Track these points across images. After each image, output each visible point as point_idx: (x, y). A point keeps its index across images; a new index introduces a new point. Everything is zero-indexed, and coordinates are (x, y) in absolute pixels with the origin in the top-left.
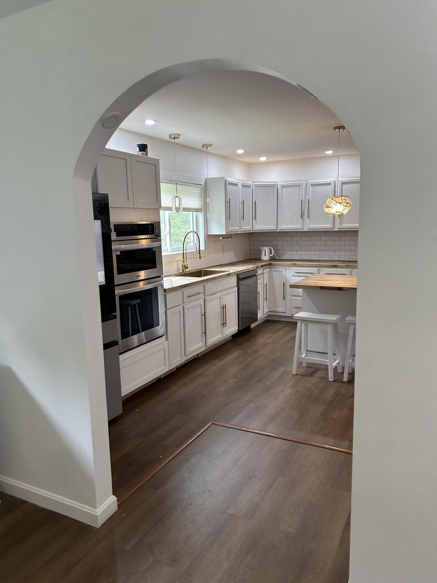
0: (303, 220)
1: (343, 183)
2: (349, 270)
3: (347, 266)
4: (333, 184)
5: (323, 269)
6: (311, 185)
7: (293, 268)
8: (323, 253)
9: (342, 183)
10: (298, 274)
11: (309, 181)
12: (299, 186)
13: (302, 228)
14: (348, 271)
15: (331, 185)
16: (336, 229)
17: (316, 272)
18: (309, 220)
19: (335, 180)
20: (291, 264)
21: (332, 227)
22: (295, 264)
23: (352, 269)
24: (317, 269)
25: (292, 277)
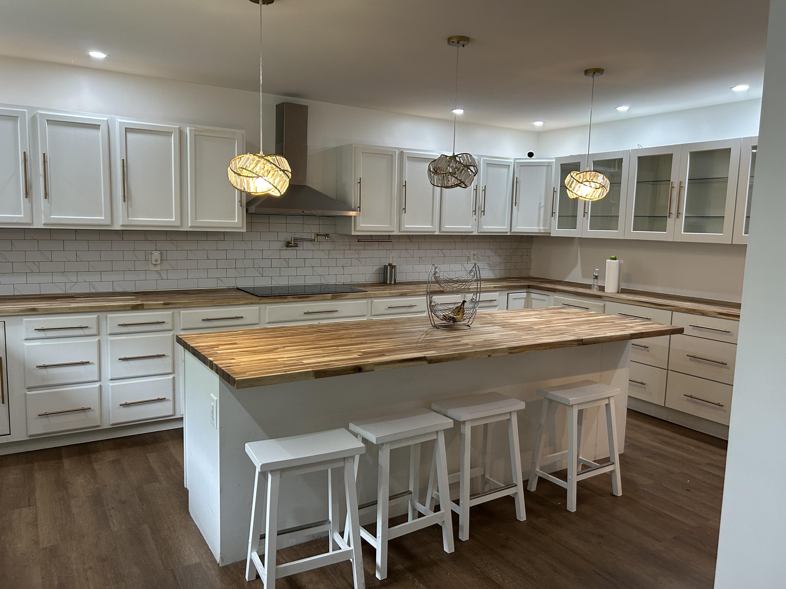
0: (31, 202)
1: (127, 130)
2: (170, 312)
3: (165, 304)
4: (103, 128)
5: (110, 315)
6: (47, 120)
7: (26, 319)
8: (74, 279)
9: (126, 128)
10: (42, 334)
11: (40, 112)
12: (13, 118)
13: (30, 221)
14: (168, 314)
15: (99, 129)
16: (117, 227)
17: (93, 325)
18: (49, 202)
19: (108, 120)
20: (22, 311)
21: (109, 222)
22: (34, 310)
23: (176, 311)
24: (94, 316)
25: (24, 341)
